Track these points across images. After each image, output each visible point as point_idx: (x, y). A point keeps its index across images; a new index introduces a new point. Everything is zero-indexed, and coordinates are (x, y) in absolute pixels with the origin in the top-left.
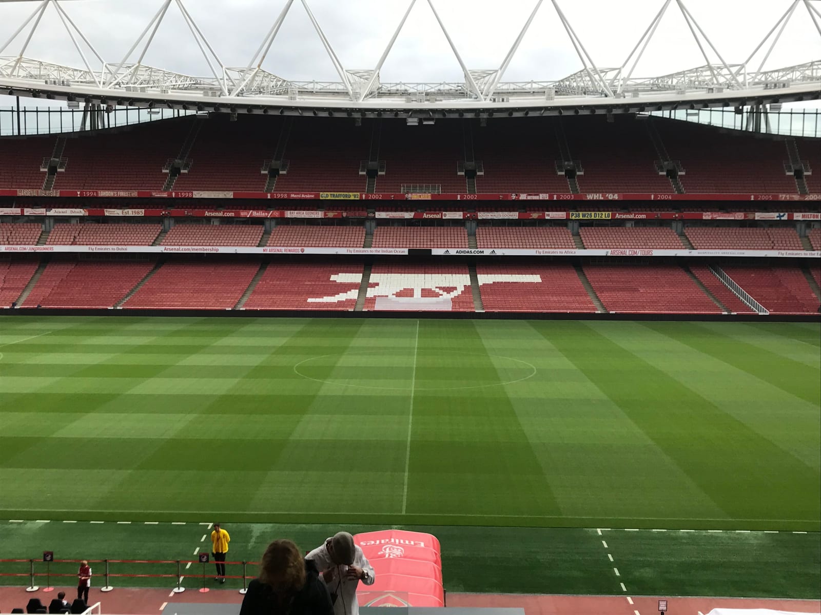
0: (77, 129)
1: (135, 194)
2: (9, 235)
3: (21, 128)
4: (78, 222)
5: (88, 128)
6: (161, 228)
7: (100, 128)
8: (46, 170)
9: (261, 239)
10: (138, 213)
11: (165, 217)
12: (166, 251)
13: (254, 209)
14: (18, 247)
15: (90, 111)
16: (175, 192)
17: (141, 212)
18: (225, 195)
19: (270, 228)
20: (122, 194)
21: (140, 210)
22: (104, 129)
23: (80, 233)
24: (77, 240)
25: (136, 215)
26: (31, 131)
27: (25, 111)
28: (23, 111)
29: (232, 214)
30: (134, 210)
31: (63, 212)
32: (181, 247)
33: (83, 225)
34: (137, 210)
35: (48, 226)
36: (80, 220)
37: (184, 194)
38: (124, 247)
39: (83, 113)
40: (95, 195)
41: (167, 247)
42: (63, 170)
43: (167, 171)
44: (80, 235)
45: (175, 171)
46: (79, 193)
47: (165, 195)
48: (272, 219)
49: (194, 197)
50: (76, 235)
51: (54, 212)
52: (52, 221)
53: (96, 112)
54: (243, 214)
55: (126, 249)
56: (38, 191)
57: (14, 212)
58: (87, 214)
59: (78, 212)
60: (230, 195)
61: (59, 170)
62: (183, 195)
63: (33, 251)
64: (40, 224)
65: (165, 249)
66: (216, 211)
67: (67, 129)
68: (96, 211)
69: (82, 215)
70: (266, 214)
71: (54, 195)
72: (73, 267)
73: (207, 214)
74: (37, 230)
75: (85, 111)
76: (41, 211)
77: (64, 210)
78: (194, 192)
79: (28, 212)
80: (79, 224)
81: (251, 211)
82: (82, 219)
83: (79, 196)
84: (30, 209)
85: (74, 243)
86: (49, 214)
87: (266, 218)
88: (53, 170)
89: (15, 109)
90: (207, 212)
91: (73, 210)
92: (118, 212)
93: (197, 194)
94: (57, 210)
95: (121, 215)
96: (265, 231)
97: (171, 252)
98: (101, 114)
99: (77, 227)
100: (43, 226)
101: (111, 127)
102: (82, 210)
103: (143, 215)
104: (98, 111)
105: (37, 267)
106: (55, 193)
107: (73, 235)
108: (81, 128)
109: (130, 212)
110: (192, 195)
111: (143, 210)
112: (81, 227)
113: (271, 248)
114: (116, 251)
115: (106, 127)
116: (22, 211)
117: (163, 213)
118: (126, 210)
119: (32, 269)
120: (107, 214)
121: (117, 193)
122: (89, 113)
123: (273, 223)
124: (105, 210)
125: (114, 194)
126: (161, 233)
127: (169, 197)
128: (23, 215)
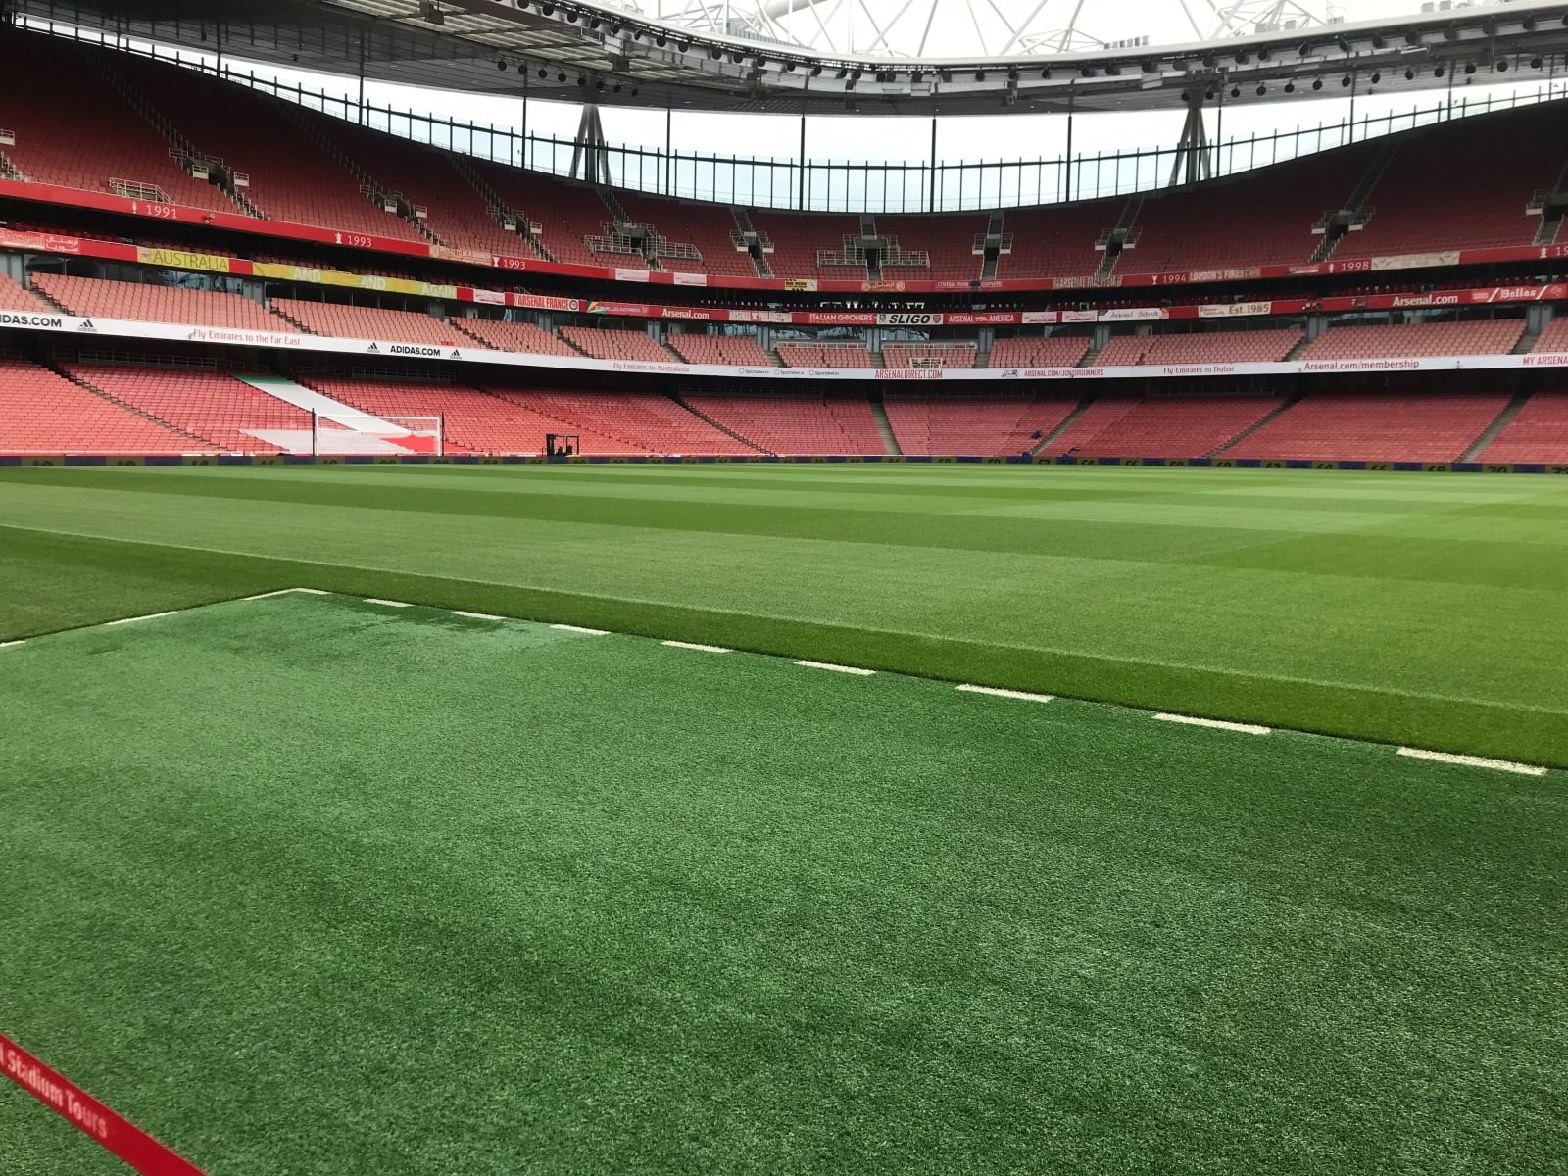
0: (1164, 182)
1: (1255, 273)
2: (1035, 354)
3: (1071, 189)
4: (1151, 332)
5: (1181, 180)
6: (1303, 335)
7: (1202, 178)
8: (1104, 247)
9: (1518, 342)
10: (1260, 308)
11: (1310, 313)
12: (1308, 371)
13: (1504, 286)
14: (1046, 370)
15: (1188, 150)
16: (1335, 263)
17: (1264, 308)
18: (1441, 259)
19: (1540, 324)
20: (1232, 274)
21: (1263, 303)
22: (1209, 179)
23: (1152, 347)
24: (1144, 359)
25: (1256, 313)
26: (1088, 193)
27: (1079, 161)
28: (1076, 161)
29: (1453, 299)
30: (1251, 304)
31: (1126, 315)
32: (1340, 362)
33: (1158, 337)
34: (1257, 304)
35: (1099, 341)
36: (1154, 329)
37: (1353, 266)
38: (1228, 365)
39: (1175, 154)
40: (1184, 279)
41: (1311, 363)
42: (1132, 246)
43: (1322, 231)
44: (1152, 351)
45: (1337, 231)
46: (1155, 278)
47: (1314, 270)
48: (1545, 302)
49: (1373, 268)
50: (1146, 351)
51: (1111, 316)
52: (1107, 333)
53: (1198, 152)
54: (1480, 296)
55: (1231, 369)
56: (1086, 280)
57: (1047, 318)
58: (1167, 316)
59: (1151, 314)
60: (1452, 258)
61: (1125, 246)
62: (1351, 266)
63: (1069, 377)
64: (1087, 339)
65: (1307, 366)
66: (1418, 293)
67: (1147, 184)
68: (1183, 311)
69: (1158, 318)
70: (1533, 293)
71: (1113, 284)
72: (1135, 406)
73: (1397, 302)
74: (1080, 347)
75: (1179, 151)
76: (1089, 315)
77: (1128, 311)
78: (1375, 260)
79: (1069, 317)
80: (1151, 336)
81: (1497, 290)
82: (1157, 327)
83: (1155, 283)
84: (1072, 312)
85: (1140, 362)
86: (1102, 319)
87: (1531, 302)
88: (1115, 248)
89: (1065, 158)
90: (1397, 298)
91: (1144, 310)
92: (1222, 310)
93: (1380, 264)
94: (1117, 311)
95: (1227, 314)
96: (1526, 328)
97: (1319, 371)
98: (1206, 153)
99: (1148, 340)
100: (1092, 341)
101: (1221, 175)
102: (1158, 309)
103: (1268, 312)
104: (1201, 148)
105: (1074, 407)
106: (1114, 281)
107: (1139, 352)
108: (1171, 182)
109: (1245, 309)
110: (1370, 265)
111: (1270, 303)
112: (1154, 340)
113: (1542, 355)
114: (1213, 373)
115: (1214, 176)
116: (1060, 316)
117: (1308, 305)
118: (1238, 306)
119: (1065, 410)
120: (1201, 314)
121: (1223, 275)
122: (1186, 153)
123: (1547, 313)
124: (1199, 307)
125: (1217, 275)
126: (1300, 342)
127: (1323, 273)
128: (1059, 323)
